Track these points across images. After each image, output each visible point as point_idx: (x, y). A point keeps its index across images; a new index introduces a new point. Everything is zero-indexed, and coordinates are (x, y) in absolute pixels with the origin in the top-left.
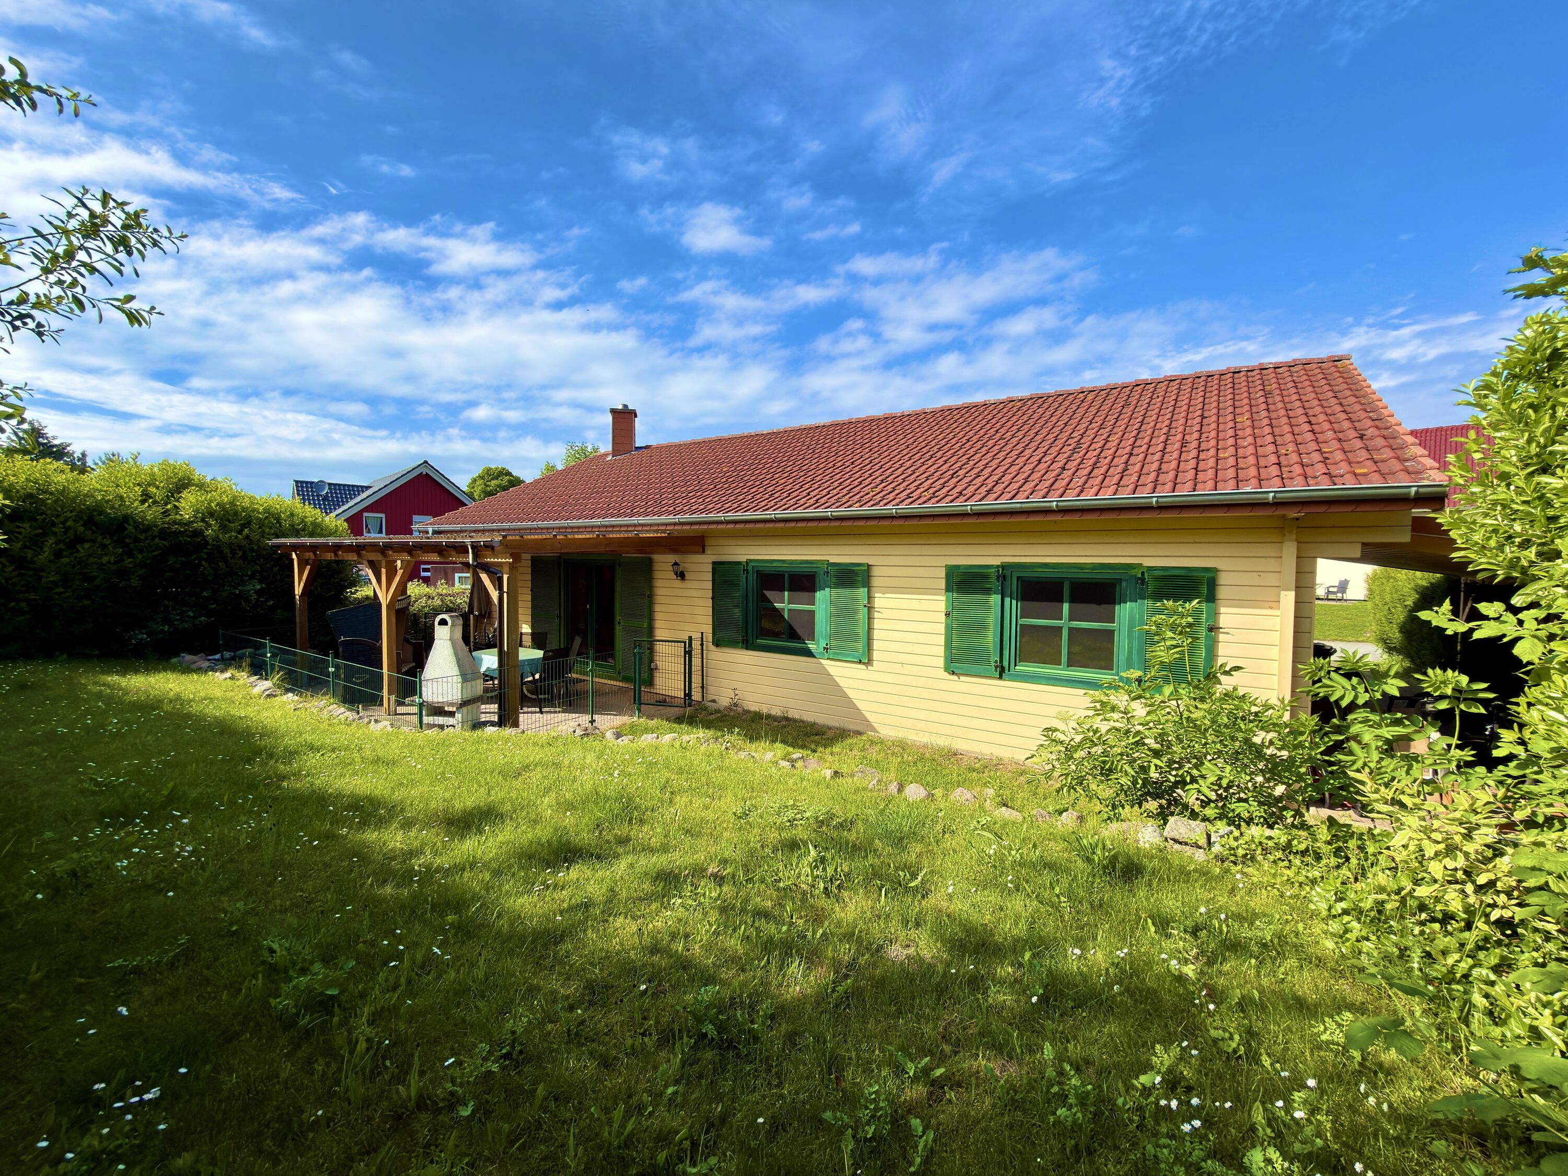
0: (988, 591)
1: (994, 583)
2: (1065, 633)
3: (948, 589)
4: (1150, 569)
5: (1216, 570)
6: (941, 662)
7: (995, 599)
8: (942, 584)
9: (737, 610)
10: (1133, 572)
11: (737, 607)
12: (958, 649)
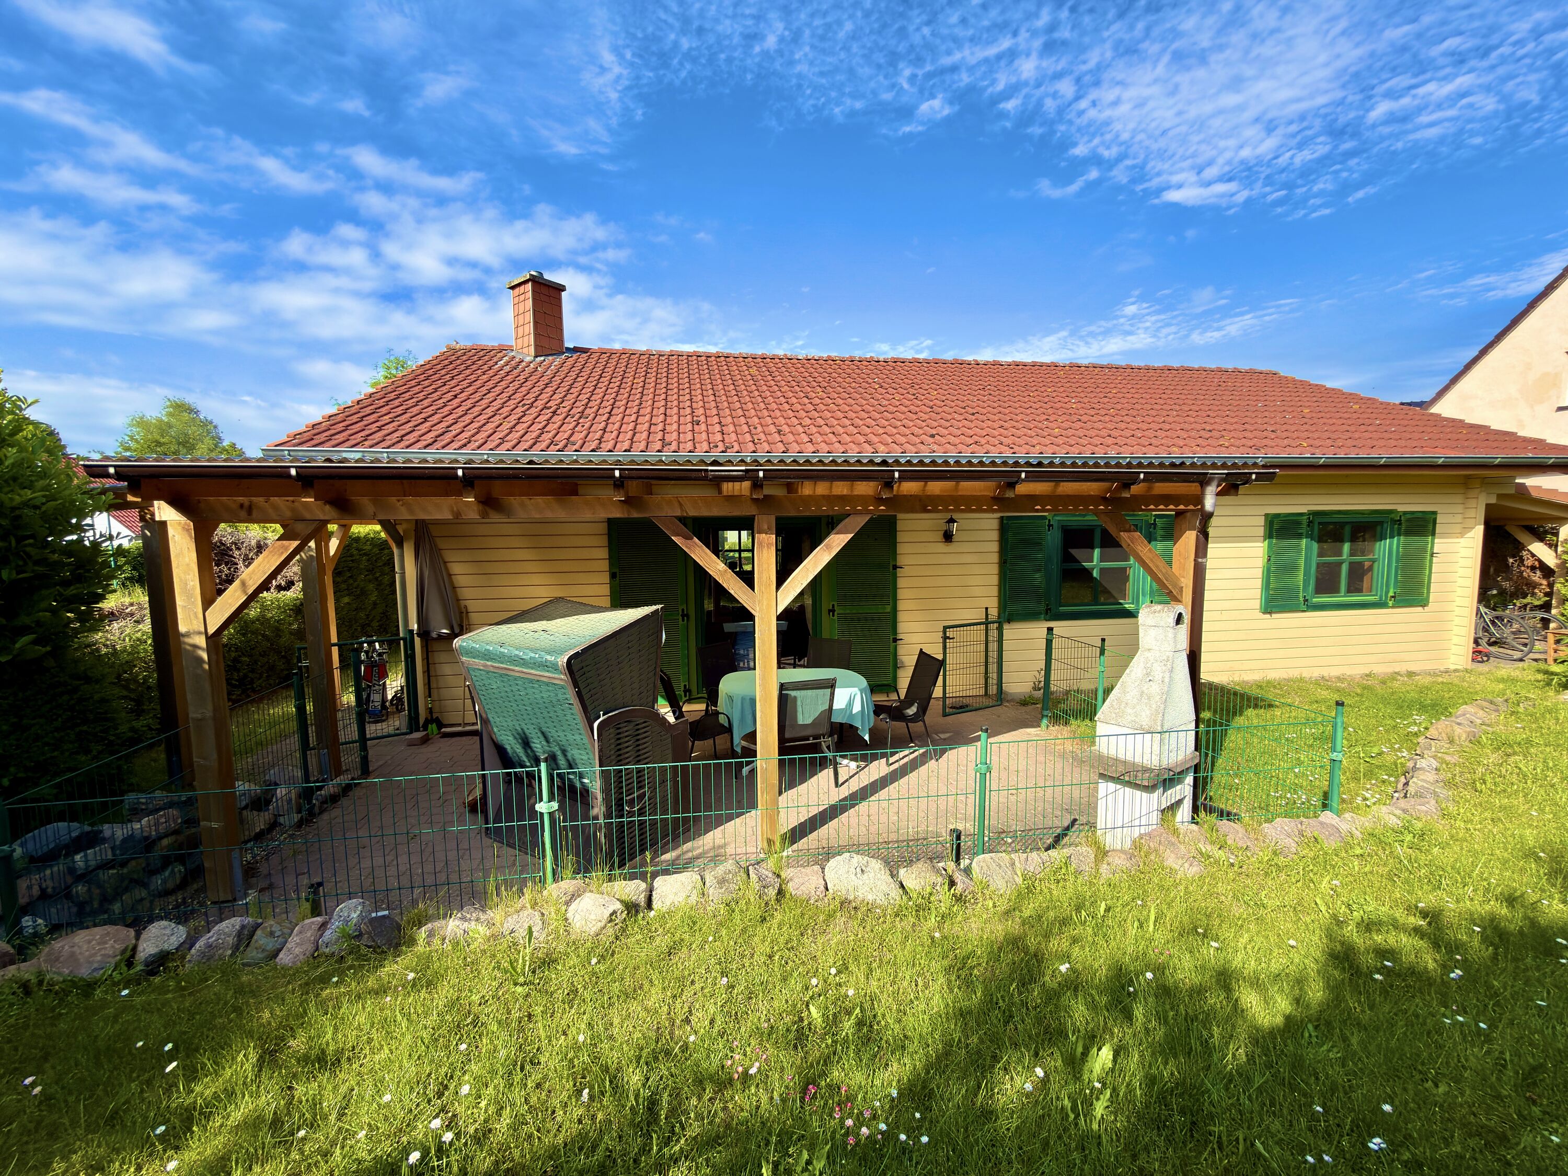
0: (1299, 536)
1: (1304, 529)
2: (1345, 568)
3: (1270, 536)
4: (1405, 513)
5: (1435, 513)
6: (1257, 604)
7: (1304, 542)
8: (1261, 531)
9: (1037, 575)
10: (1392, 516)
11: (1039, 571)
12: (1275, 589)
